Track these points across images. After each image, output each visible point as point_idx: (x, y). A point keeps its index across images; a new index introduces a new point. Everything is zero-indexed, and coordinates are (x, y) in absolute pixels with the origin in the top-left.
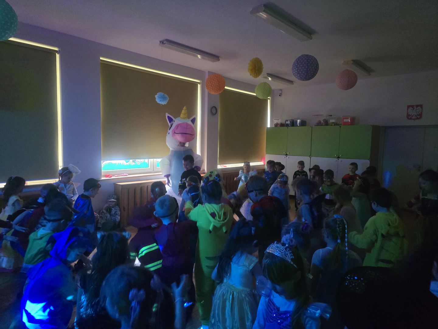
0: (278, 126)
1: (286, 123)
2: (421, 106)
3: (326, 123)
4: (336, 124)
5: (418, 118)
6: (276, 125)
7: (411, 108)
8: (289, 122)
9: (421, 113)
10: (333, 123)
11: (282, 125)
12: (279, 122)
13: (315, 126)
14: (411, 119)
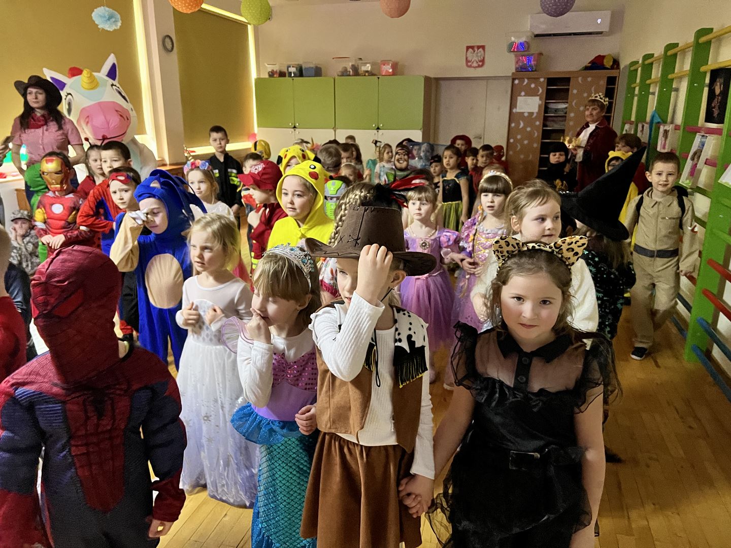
0: (275, 76)
1: (288, 70)
2: (483, 47)
3: (356, 72)
4: (370, 74)
5: (479, 66)
6: (272, 74)
7: (470, 50)
8: (292, 70)
9: (484, 58)
10: (367, 71)
11: (282, 74)
12: (276, 68)
13: (338, 76)
14: (470, 66)
